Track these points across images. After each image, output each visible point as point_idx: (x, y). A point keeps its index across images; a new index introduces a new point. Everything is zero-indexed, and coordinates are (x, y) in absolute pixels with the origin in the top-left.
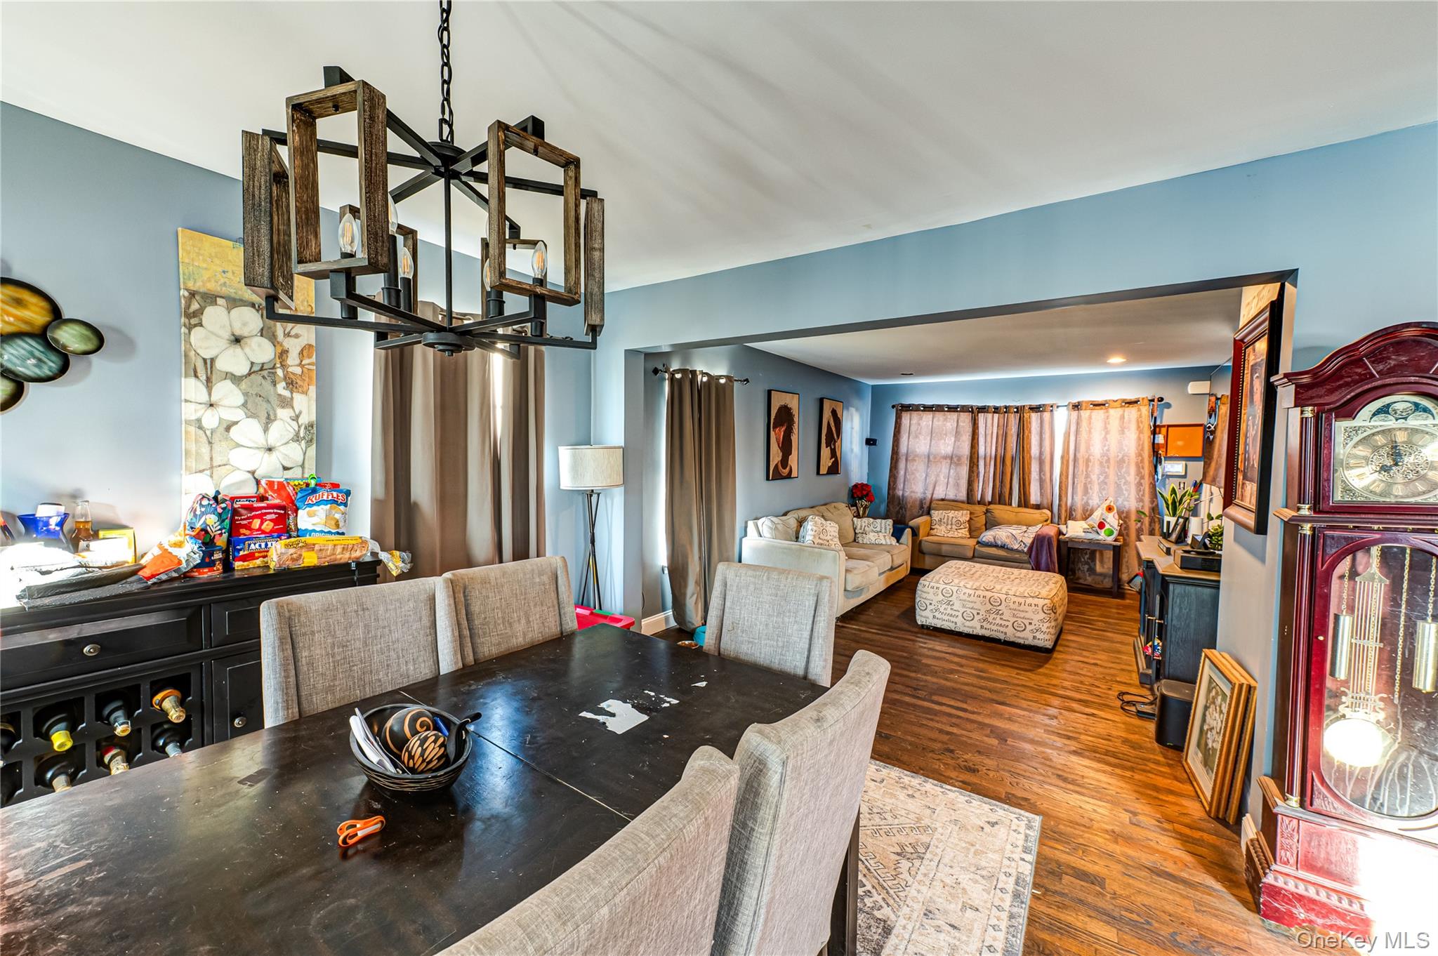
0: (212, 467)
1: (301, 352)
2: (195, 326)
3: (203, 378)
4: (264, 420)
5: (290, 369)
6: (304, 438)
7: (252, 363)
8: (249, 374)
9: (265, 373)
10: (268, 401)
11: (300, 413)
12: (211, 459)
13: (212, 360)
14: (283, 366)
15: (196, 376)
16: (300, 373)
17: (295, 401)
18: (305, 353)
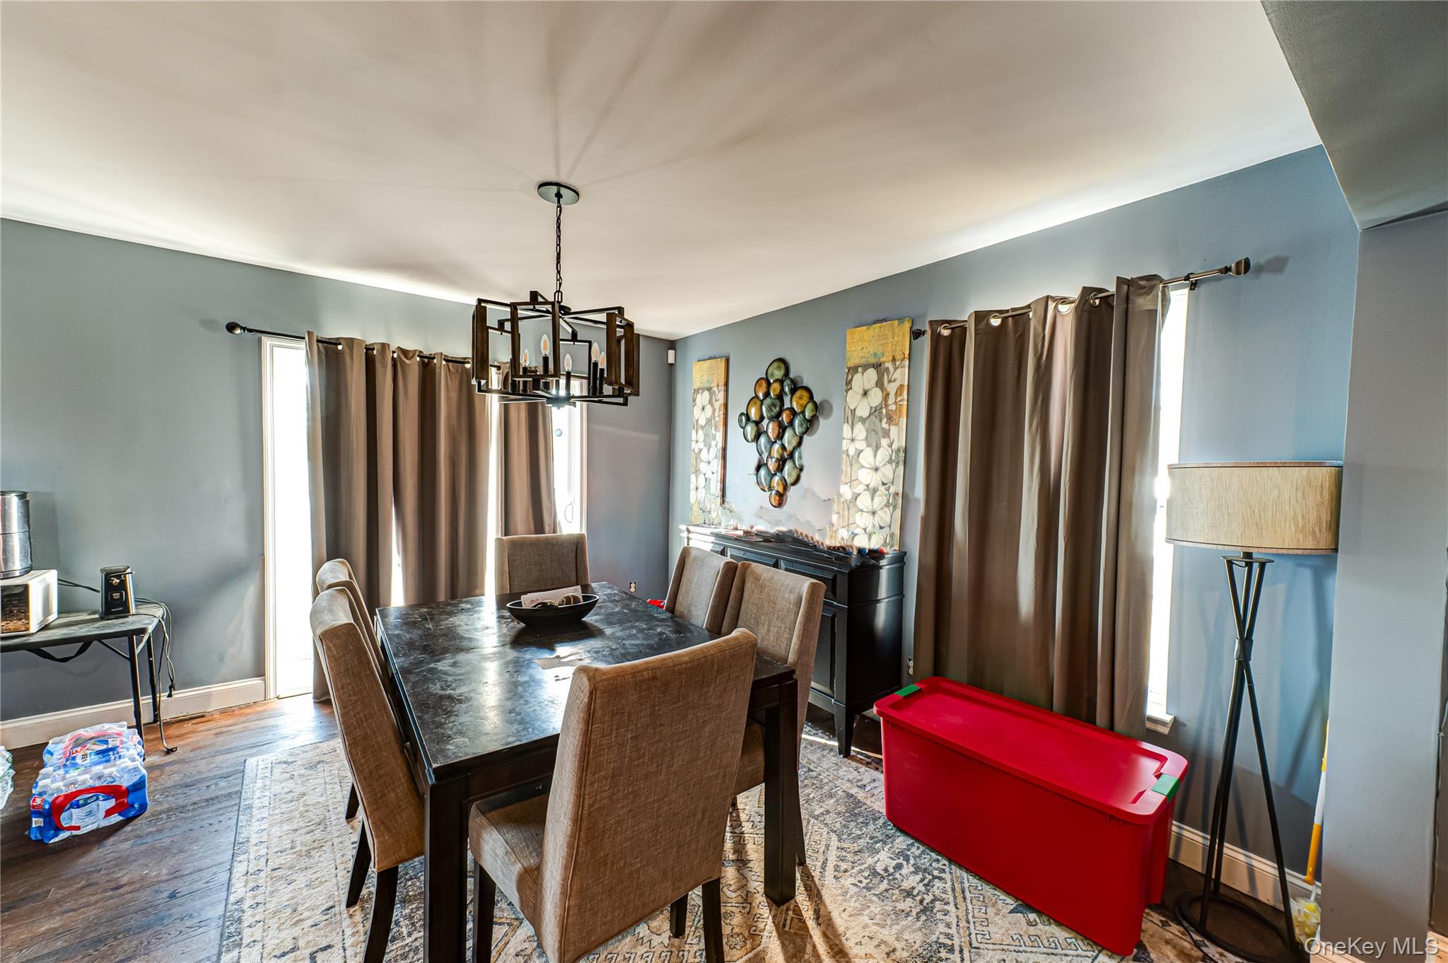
0: (851, 481)
1: (896, 393)
2: (849, 390)
3: (850, 423)
4: (874, 447)
5: (890, 408)
6: (894, 461)
7: (871, 407)
8: (869, 416)
9: (877, 413)
10: (877, 434)
11: (893, 441)
12: (851, 476)
13: (855, 410)
14: (886, 406)
15: (848, 422)
16: (894, 409)
17: (891, 432)
18: (898, 393)
